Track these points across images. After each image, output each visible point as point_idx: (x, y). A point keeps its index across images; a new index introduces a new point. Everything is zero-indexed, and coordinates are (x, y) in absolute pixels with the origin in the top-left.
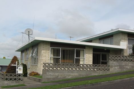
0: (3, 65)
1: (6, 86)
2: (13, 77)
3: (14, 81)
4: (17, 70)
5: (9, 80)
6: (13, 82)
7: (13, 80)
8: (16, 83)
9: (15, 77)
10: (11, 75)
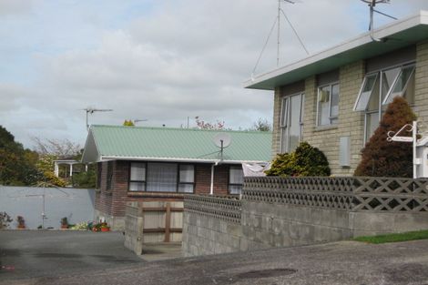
0: (153, 158)
1: (374, 234)
2: (402, 196)
3: (409, 215)
4: (416, 161)
5: (384, 209)
6: (404, 219)
7: (403, 209)
8: (418, 221)
9: (410, 196)
10: (394, 186)
